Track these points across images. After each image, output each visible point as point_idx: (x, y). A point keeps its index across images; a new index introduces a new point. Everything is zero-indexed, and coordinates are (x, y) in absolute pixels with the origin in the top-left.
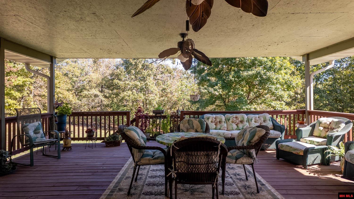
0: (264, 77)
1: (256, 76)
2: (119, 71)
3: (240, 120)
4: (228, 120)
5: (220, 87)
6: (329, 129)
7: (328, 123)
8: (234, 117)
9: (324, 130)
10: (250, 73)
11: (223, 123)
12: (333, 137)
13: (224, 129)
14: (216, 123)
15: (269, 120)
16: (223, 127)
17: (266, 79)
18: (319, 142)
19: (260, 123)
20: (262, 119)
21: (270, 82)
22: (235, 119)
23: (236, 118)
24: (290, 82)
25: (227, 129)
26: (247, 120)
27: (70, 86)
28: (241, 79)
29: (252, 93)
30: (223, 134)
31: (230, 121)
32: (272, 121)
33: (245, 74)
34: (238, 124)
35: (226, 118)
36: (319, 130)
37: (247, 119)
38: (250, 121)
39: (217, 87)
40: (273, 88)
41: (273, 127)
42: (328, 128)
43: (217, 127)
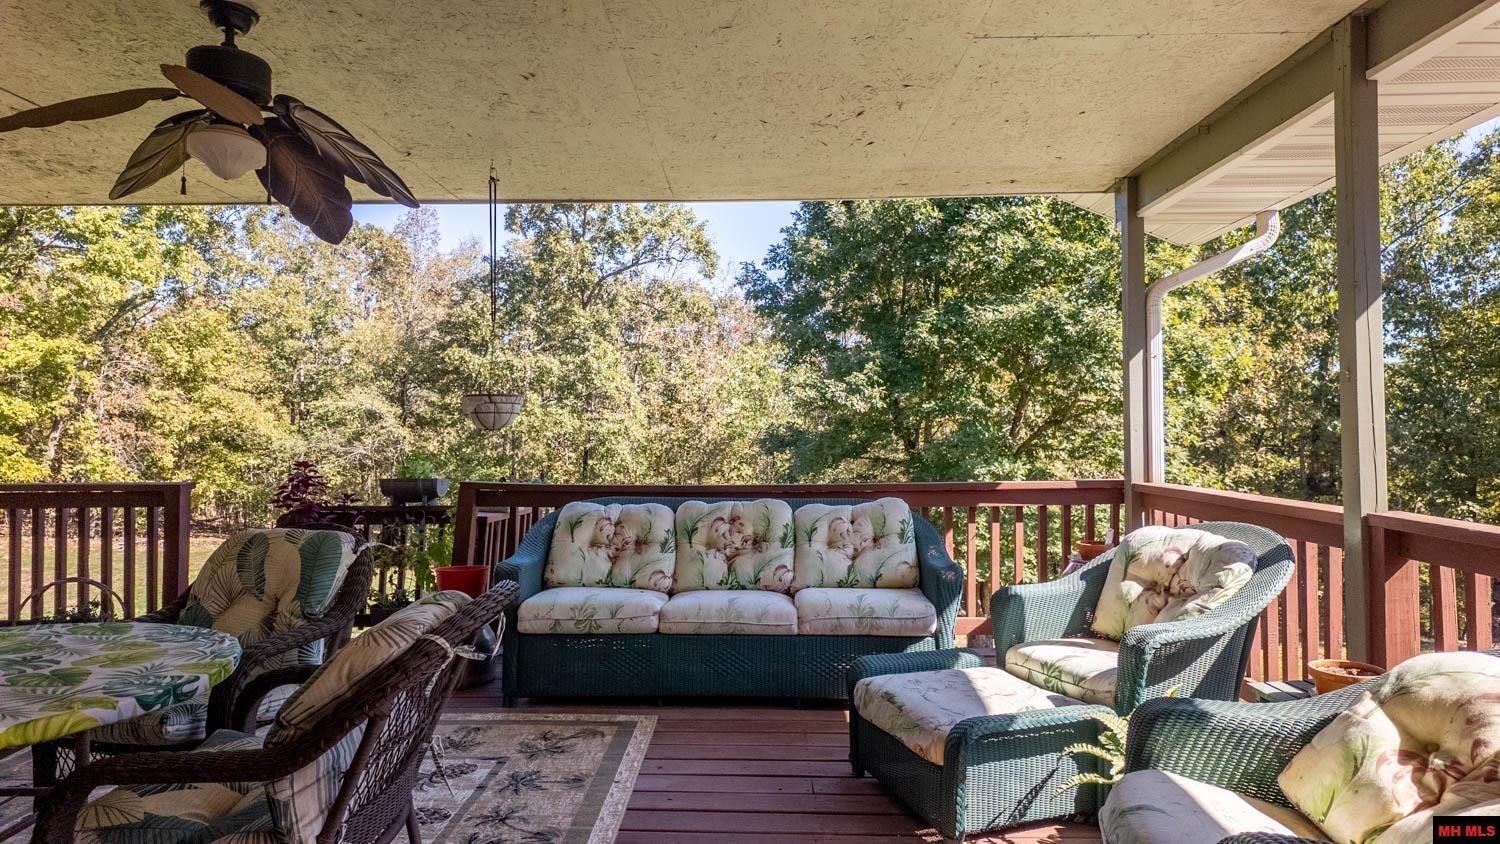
0: (1071, 330)
1: (1036, 324)
2: (470, 311)
3: (749, 531)
4: (684, 533)
5: (876, 378)
6: (1172, 595)
7: (1172, 558)
8: (722, 519)
9: (1143, 599)
10: (1009, 311)
11: (654, 552)
12: (1143, 652)
13: (652, 581)
14: (617, 549)
15: (902, 535)
16: (649, 570)
17: (1082, 340)
18: (1083, 679)
19: (856, 550)
20: (868, 530)
21: (1098, 356)
22: (724, 528)
23: (733, 520)
24: (1198, 355)
25: (675, 580)
26: (785, 535)
27: (262, 376)
28: (971, 338)
29: (1030, 403)
30: (613, 615)
31: (699, 538)
32: (916, 538)
33: (988, 315)
34: (737, 553)
35: (678, 521)
36: (1121, 597)
37: (786, 526)
38: (802, 537)
39: (862, 377)
40: (1113, 382)
41: (915, 573)
42: (1167, 589)
43: (616, 571)
